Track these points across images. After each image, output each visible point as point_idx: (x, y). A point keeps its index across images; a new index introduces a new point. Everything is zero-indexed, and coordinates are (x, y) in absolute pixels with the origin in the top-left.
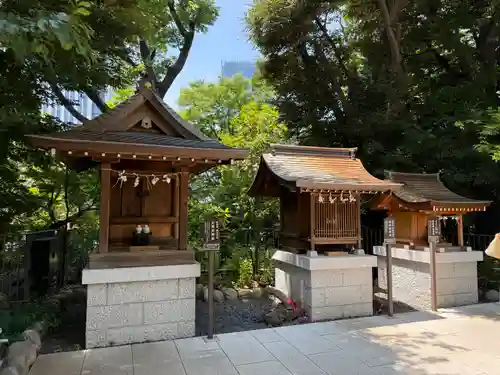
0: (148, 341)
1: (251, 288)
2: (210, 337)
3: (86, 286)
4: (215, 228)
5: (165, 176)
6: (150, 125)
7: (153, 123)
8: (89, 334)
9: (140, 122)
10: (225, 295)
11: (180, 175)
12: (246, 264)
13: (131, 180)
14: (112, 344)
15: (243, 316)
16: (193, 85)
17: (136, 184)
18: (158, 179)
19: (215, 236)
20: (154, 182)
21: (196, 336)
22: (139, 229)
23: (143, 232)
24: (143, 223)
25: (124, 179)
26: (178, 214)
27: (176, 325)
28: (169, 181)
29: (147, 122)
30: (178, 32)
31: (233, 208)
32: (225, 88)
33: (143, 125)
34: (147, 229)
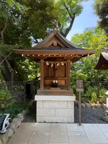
0: (57, 123)
1: (96, 103)
2: (80, 125)
3: (36, 101)
4: (81, 83)
5: (62, 63)
6: (56, 44)
7: (57, 44)
8: (37, 118)
9: (53, 44)
10: (86, 105)
11: (67, 62)
12: (94, 94)
13: (50, 64)
14: (45, 122)
15: (93, 116)
16: (75, 35)
17: (52, 66)
18: (59, 64)
19: (81, 86)
20: (58, 65)
21: (74, 123)
22: (54, 81)
23: (55, 82)
24: (55, 79)
25: (48, 64)
26: (67, 76)
27: (67, 118)
28: (63, 64)
29: (55, 43)
30: (70, 17)
31: (89, 74)
32: (85, 35)
33: (54, 45)
34: (57, 82)
